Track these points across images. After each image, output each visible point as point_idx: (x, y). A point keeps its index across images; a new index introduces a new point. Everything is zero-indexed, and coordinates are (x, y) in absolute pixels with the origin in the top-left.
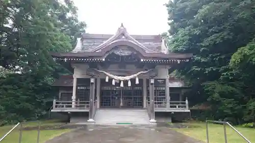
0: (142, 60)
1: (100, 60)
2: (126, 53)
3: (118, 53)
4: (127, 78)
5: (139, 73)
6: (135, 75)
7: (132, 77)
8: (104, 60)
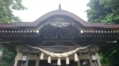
0: (82, 32)
1: (33, 32)
2: (64, 24)
3: (54, 24)
4: (65, 54)
5: (77, 49)
6: (74, 51)
7: (70, 53)
8: (37, 32)
